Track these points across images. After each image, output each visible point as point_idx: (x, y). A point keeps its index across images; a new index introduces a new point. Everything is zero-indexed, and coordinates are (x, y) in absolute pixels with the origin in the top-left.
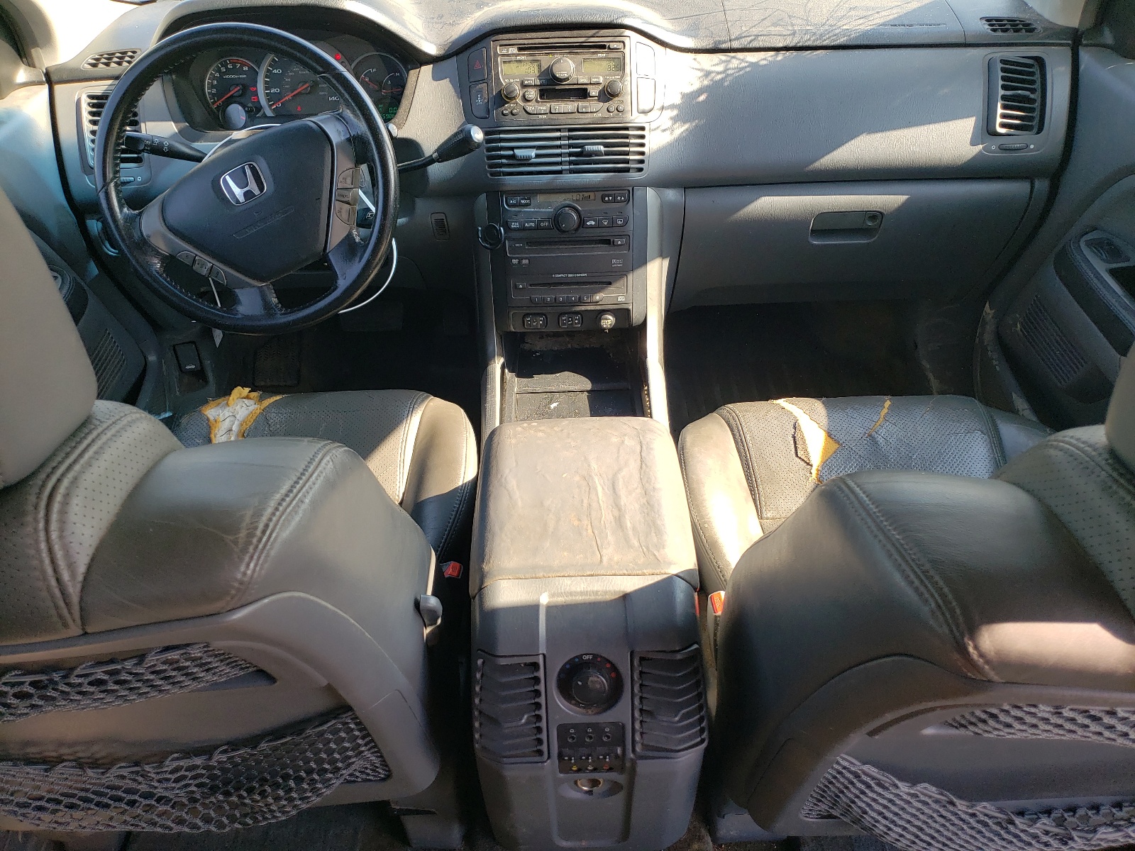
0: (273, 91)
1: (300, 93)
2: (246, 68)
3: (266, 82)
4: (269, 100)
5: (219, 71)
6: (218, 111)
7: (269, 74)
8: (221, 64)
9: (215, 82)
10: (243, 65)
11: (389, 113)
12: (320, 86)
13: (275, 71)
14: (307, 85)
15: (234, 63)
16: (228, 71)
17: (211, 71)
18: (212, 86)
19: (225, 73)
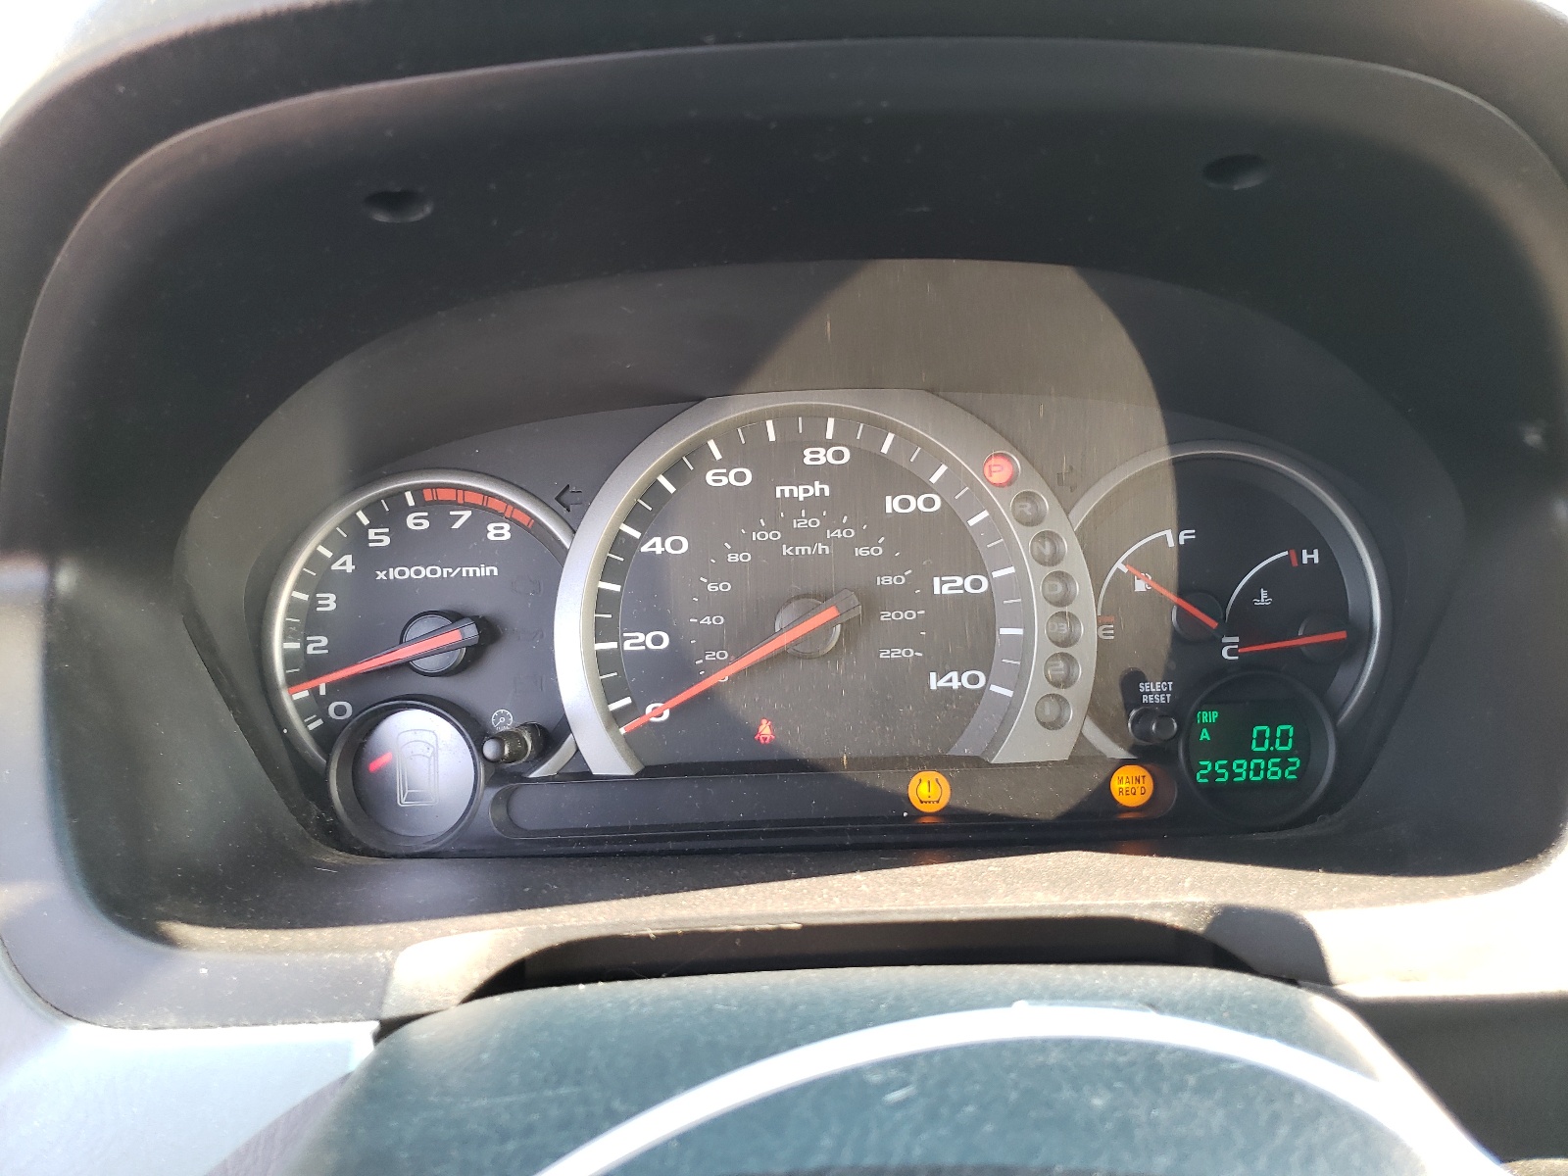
0: (638, 641)
1: (781, 657)
2: (499, 532)
3: (602, 601)
4: (609, 692)
5: (354, 539)
6: (326, 748)
7: (619, 559)
8: (370, 508)
9: (329, 602)
10: (485, 511)
11: (1250, 756)
12: (886, 616)
13: (656, 545)
14: (829, 613)
15: (437, 507)
16: (407, 547)
17: (314, 544)
18: (308, 621)
19: (386, 559)
